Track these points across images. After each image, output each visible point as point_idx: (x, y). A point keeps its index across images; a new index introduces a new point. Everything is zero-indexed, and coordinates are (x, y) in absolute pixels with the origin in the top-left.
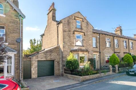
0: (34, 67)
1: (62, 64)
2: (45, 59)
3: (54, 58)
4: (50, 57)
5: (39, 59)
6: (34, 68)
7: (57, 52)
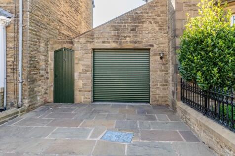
0: (82, 68)
1: (172, 64)
2: (114, 45)
3: (147, 42)
4: (132, 39)
5: (98, 45)
6: (81, 71)
7: (158, 18)
